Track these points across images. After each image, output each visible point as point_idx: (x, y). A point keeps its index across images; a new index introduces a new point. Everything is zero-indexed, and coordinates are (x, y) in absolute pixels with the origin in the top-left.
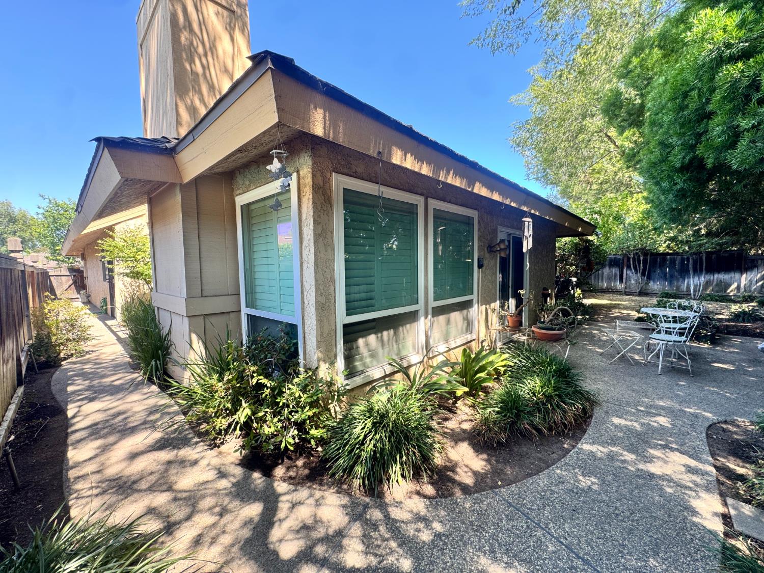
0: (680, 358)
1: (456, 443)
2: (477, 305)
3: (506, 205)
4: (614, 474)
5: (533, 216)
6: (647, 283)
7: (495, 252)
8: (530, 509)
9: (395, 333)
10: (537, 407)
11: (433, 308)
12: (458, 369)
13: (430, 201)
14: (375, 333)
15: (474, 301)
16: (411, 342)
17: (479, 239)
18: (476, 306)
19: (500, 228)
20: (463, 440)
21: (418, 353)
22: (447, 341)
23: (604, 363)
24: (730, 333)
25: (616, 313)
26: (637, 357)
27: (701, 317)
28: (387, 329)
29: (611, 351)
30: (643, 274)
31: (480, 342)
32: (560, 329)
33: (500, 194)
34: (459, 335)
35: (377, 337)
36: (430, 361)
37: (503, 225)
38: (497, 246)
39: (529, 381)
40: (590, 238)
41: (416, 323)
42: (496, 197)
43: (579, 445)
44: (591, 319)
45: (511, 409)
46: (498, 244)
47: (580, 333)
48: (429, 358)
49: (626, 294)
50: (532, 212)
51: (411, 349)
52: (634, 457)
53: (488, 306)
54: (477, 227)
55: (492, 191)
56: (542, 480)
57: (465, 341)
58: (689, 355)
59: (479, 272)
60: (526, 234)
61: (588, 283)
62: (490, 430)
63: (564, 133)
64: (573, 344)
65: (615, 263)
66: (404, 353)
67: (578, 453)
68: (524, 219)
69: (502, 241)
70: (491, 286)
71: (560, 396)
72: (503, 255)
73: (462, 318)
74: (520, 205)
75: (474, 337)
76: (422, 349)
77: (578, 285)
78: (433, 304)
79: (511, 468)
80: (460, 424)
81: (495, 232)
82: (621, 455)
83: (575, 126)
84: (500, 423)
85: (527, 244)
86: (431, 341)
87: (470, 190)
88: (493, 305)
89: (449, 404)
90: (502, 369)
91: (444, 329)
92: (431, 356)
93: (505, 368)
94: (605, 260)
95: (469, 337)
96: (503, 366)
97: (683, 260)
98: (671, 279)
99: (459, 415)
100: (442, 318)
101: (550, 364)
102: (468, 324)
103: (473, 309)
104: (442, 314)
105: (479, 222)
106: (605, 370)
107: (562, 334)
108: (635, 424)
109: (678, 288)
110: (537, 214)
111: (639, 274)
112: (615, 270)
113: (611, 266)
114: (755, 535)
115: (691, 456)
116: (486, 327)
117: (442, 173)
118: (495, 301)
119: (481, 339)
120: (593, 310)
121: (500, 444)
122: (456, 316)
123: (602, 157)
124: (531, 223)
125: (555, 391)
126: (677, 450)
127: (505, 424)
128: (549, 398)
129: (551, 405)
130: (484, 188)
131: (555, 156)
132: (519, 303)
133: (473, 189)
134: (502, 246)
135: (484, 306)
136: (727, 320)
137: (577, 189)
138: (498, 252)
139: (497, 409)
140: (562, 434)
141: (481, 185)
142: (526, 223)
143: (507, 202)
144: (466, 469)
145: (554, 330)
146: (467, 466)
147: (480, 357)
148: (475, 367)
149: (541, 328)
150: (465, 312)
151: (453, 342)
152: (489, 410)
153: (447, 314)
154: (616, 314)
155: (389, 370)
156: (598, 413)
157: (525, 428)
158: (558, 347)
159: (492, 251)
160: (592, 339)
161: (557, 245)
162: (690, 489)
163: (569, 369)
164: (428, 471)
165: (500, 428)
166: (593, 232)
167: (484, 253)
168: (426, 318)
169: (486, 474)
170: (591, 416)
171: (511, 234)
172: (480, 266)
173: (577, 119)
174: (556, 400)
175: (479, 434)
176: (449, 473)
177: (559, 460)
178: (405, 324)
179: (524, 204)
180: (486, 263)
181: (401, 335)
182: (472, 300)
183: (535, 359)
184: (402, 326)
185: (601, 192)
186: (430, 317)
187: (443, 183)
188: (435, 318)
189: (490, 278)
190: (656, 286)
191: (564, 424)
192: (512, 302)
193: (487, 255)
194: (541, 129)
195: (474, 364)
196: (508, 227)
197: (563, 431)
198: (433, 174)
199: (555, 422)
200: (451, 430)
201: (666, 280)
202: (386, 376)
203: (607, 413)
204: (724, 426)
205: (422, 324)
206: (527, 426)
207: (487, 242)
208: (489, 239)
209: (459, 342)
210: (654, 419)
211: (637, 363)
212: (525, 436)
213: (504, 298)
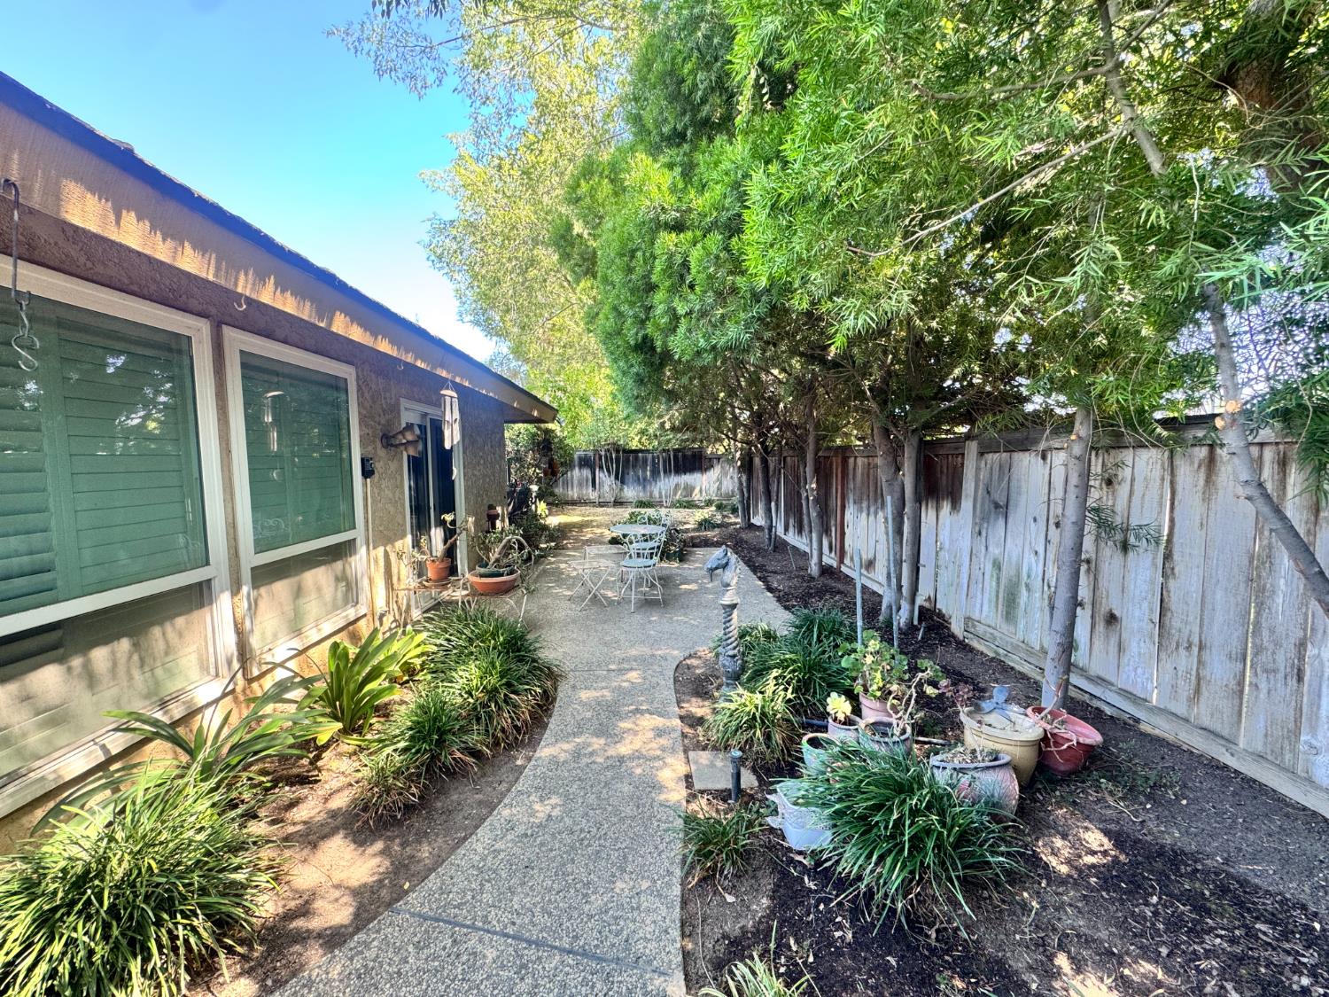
0: (653, 586)
1: (315, 846)
2: (364, 548)
3: (406, 364)
4: (580, 779)
5: (458, 387)
6: (621, 490)
7: (396, 446)
8: (458, 907)
9: (136, 646)
10: (477, 715)
11: (253, 569)
12: (320, 687)
13: (228, 332)
14: (61, 660)
15: (358, 542)
16: (193, 658)
17: (362, 421)
18: (362, 551)
19: (404, 403)
20: (333, 832)
21: (217, 675)
22: (297, 631)
23: (574, 610)
24: (694, 546)
25: (588, 534)
26: (610, 594)
27: (669, 530)
28: (105, 641)
29: (581, 591)
30: (617, 478)
31: (376, 618)
32: (511, 573)
33: (392, 342)
34: (328, 613)
35: (69, 669)
36: (255, 685)
37: (410, 398)
38: (400, 437)
39: (461, 673)
40: (550, 426)
41: (206, 609)
42: (384, 346)
43: (537, 755)
44: (557, 547)
45: (430, 734)
46: (402, 433)
47: (545, 571)
48: (250, 681)
49: (602, 505)
50: (458, 380)
51: (195, 675)
52: (602, 741)
53: (389, 548)
54: (355, 397)
55: (375, 334)
56: (482, 839)
57: (342, 624)
58: (660, 579)
59: (365, 485)
60: (448, 417)
61: (553, 494)
62: (388, 790)
63: (510, 260)
64: (530, 592)
65: (585, 462)
66: (172, 687)
67: (536, 767)
68: (443, 392)
69: (409, 427)
70: (392, 509)
71: (509, 685)
72: (412, 452)
73: (332, 579)
74: (435, 367)
75: (363, 610)
76: (229, 663)
77: (540, 496)
78: (251, 558)
79: (430, 844)
80: (326, 800)
81: (395, 410)
82: (589, 745)
83: (522, 253)
84: (408, 769)
85: (452, 436)
86: (255, 642)
87: (322, 325)
88: (399, 544)
89: (304, 766)
90: (418, 662)
91: (288, 608)
92: (256, 672)
93: (424, 658)
94: (572, 460)
95: (351, 613)
96: (418, 656)
97: (653, 458)
98: (643, 482)
99: (326, 782)
100: (281, 588)
101: (494, 635)
102: (349, 587)
103: (358, 557)
104: (281, 579)
105: (359, 388)
106: (574, 621)
107: (515, 580)
108: (606, 692)
109: (651, 493)
110: (467, 384)
111: (613, 477)
112: (586, 473)
113: (581, 466)
114: (710, 786)
115: (660, 715)
116: (387, 589)
117: (242, 277)
118: (403, 536)
119: (378, 611)
120: (562, 532)
121: (409, 809)
122: (319, 578)
123: (563, 309)
124: (456, 401)
125: (502, 677)
126: (648, 711)
127: (417, 767)
128: (492, 693)
129: (496, 703)
130: (355, 326)
131: (498, 291)
132: (450, 533)
133: (330, 323)
134: (410, 437)
135: (381, 549)
136: (694, 530)
137: (534, 349)
138: (402, 448)
139: (402, 745)
140: (515, 745)
141: (348, 319)
142: (448, 399)
143: (409, 358)
144: (337, 893)
145: (502, 575)
146: (337, 887)
147: (370, 650)
148: (359, 673)
149: (482, 576)
150: (339, 565)
151: (314, 630)
152: (389, 750)
153: (296, 575)
154: (589, 536)
155: (117, 743)
156: (563, 691)
157: (454, 759)
158: (510, 601)
159: (392, 445)
160: (558, 577)
161: (507, 435)
162: (658, 758)
163: (522, 638)
164: (239, 949)
165: (409, 778)
166: (554, 419)
167: (375, 448)
168: (235, 590)
169: (380, 881)
170: (555, 699)
171: (426, 414)
172: (367, 473)
173: (525, 243)
174: (503, 691)
175: (365, 809)
176: (294, 924)
177: (509, 790)
178: (172, 617)
179: (442, 366)
180: (378, 466)
181: (160, 646)
182: (354, 540)
183: (473, 632)
184: (161, 623)
185: (566, 360)
186: (245, 589)
187: (249, 301)
188: (263, 590)
189: (391, 496)
190: (630, 493)
191: (516, 727)
192: (437, 534)
193: (382, 452)
194: (475, 242)
195: (357, 668)
196: (420, 401)
197: (516, 738)
198: (216, 275)
199: (503, 730)
200: (305, 823)
201: (639, 483)
202: (111, 760)
203: (574, 687)
204: (688, 662)
205: (224, 608)
206: (458, 755)
207: (379, 427)
208: (383, 422)
209: (328, 628)
210: (625, 677)
211: (611, 602)
212: (456, 772)
213: (421, 527)
